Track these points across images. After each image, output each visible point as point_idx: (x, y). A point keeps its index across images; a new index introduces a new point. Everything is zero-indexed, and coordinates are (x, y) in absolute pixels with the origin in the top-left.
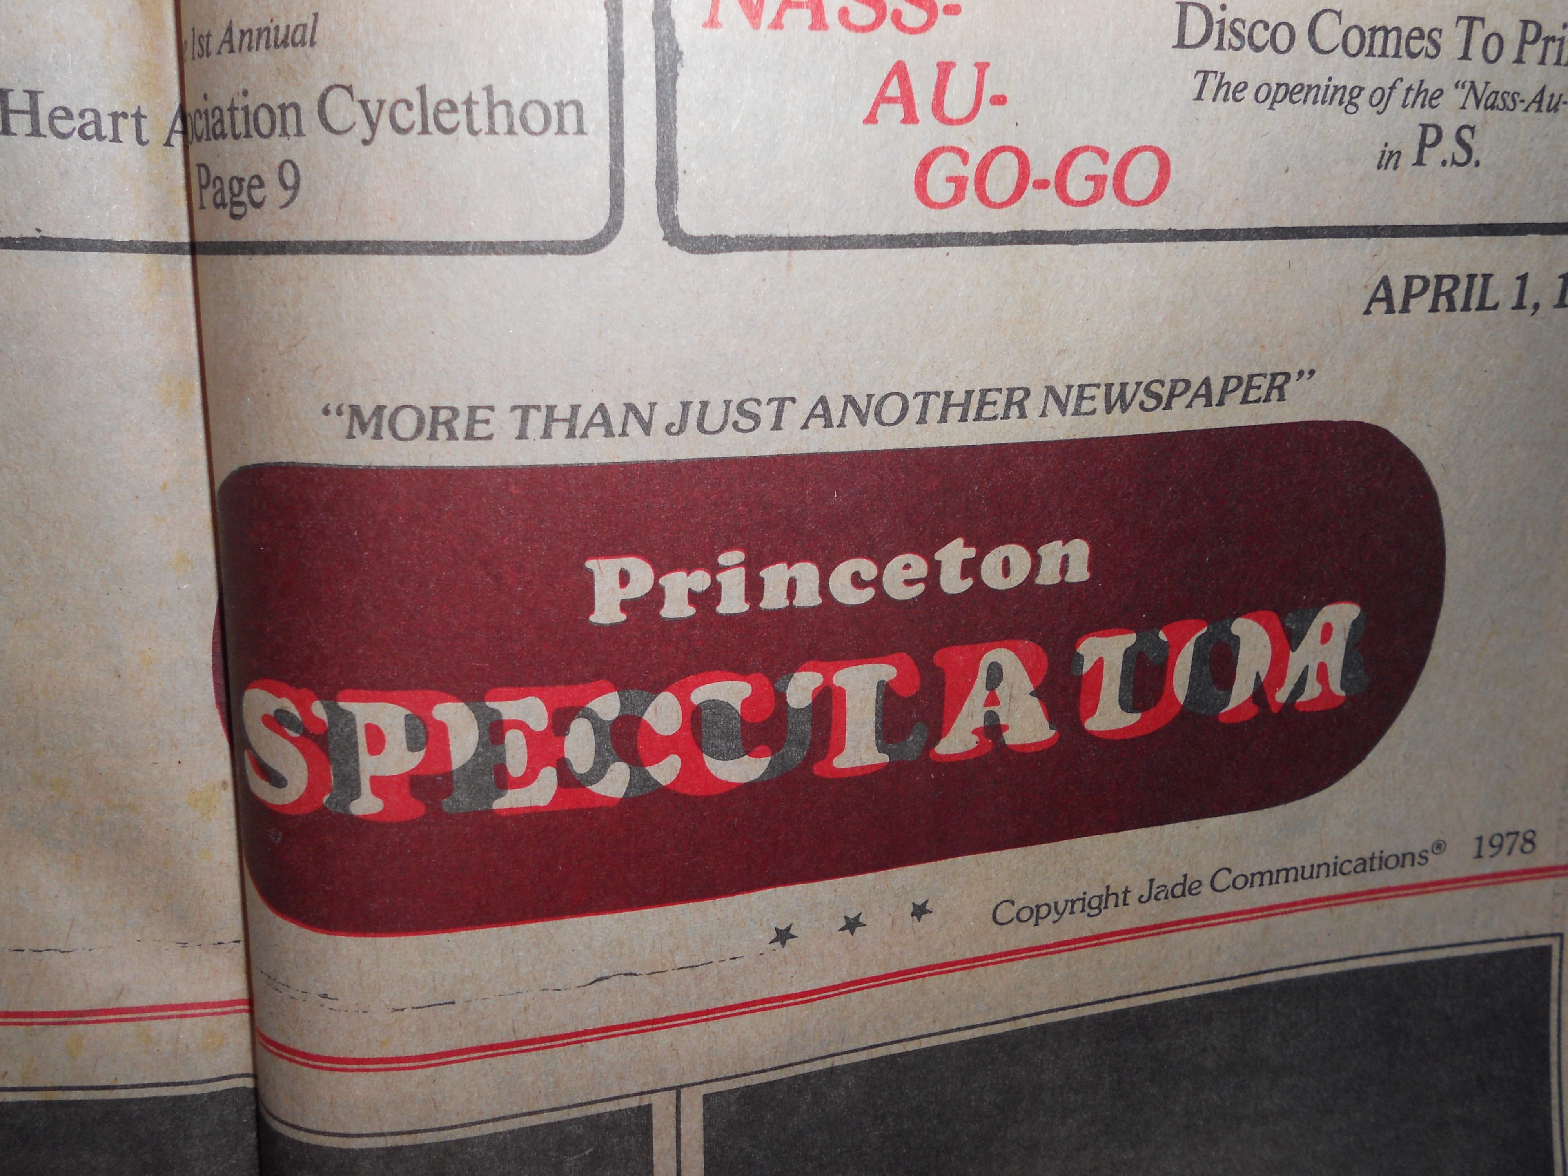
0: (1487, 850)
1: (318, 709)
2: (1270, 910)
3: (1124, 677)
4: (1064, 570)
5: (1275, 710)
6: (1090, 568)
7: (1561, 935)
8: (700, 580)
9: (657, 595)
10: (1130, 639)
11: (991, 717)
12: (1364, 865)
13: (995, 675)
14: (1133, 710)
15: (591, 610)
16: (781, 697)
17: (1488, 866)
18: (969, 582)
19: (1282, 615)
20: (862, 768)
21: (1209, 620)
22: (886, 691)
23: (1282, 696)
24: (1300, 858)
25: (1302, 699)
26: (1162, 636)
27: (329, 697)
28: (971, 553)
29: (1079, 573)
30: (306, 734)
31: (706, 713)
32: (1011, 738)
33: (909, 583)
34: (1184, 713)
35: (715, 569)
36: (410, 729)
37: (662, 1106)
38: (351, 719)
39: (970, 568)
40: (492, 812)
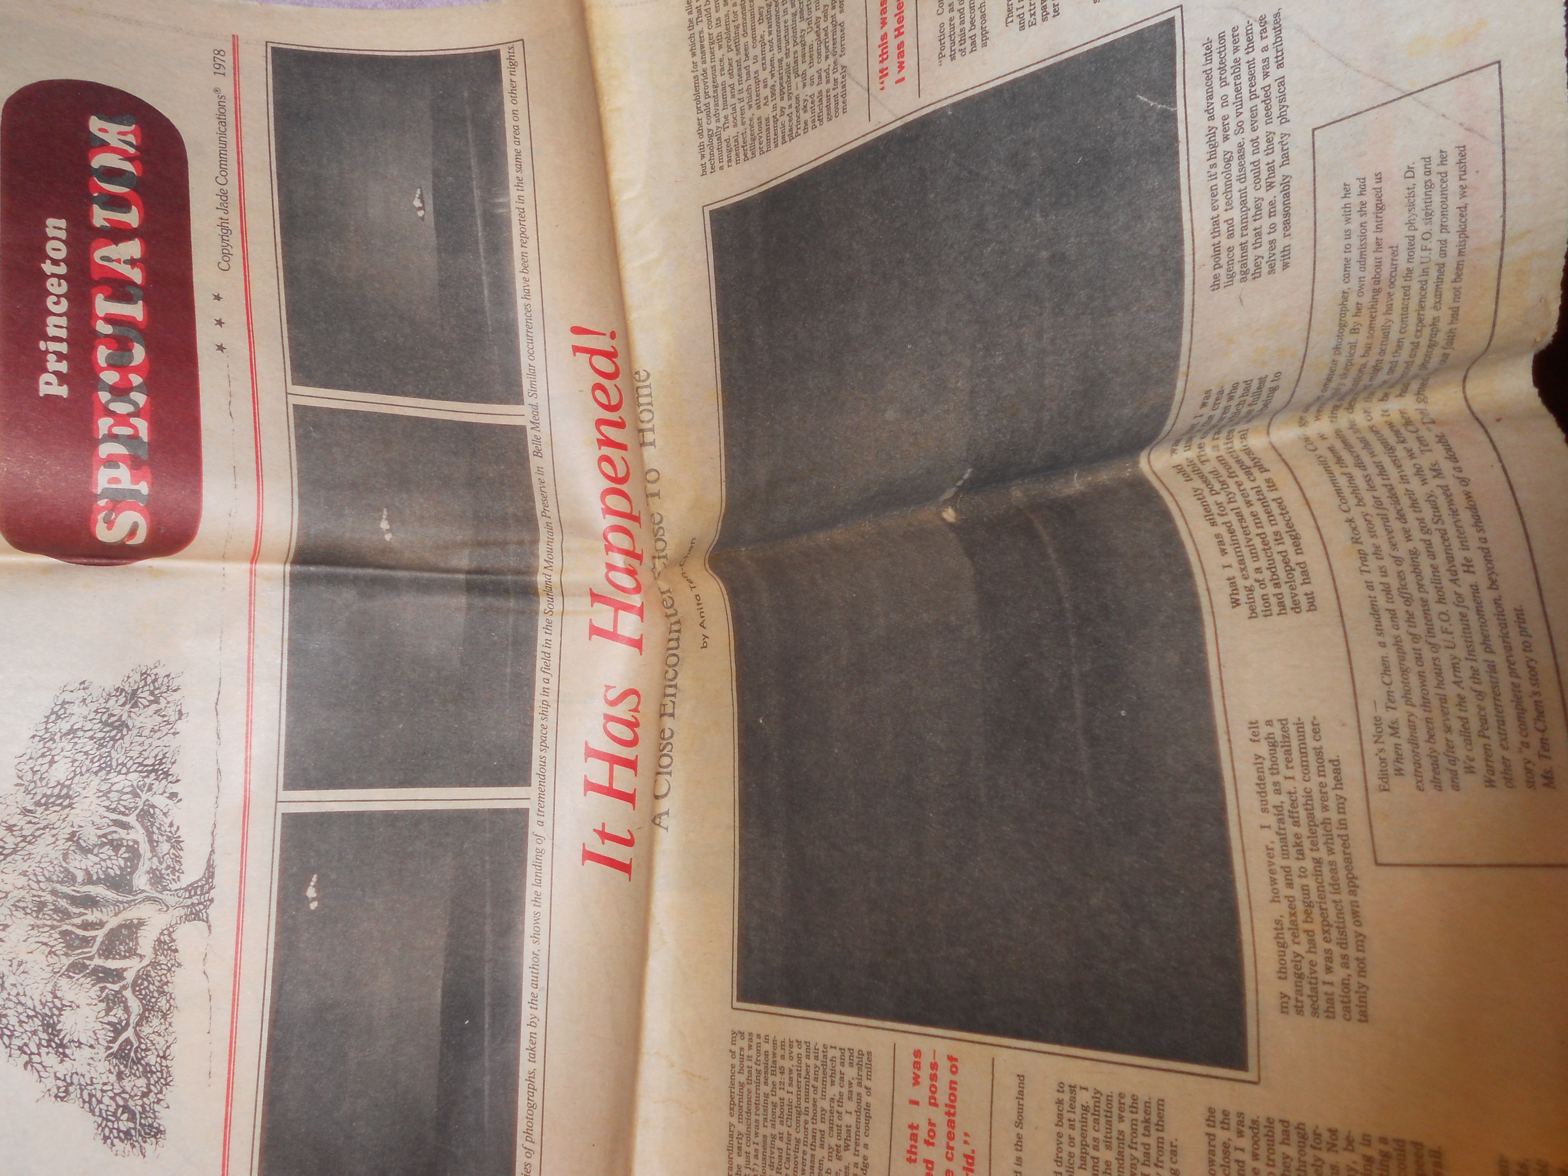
0: (221, 71)
1: (102, 503)
2: (240, 163)
3: (114, 211)
4: (60, 229)
5: (139, 153)
6: (60, 218)
7: (267, 42)
8: (51, 358)
9: (57, 373)
10: (96, 207)
11: (125, 262)
12: (222, 122)
13: (105, 258)
14: (130, 209)
15: (61, 397)
16: (106, 336)
17: (229, 71)
18: (62, 264)
19: (93, 147)
20: (144, 311)
21: (91, 176)
22: (108, 298)
23: (132, 151)
24: (215, 148)
25: (134, 143)
26: (96, 195)
27: (96, 497)
28: (48, 262)
29: (62, 223)
30: (112, 510)
31: (111, 362)
32: (137, 255)
33: (60, 285)
34: (135, 190)
35: (47, 352)
36: (110, 467)
37: (293, 400)
38: (105, 490)
39: (56, 262)
40: (149, 444)
